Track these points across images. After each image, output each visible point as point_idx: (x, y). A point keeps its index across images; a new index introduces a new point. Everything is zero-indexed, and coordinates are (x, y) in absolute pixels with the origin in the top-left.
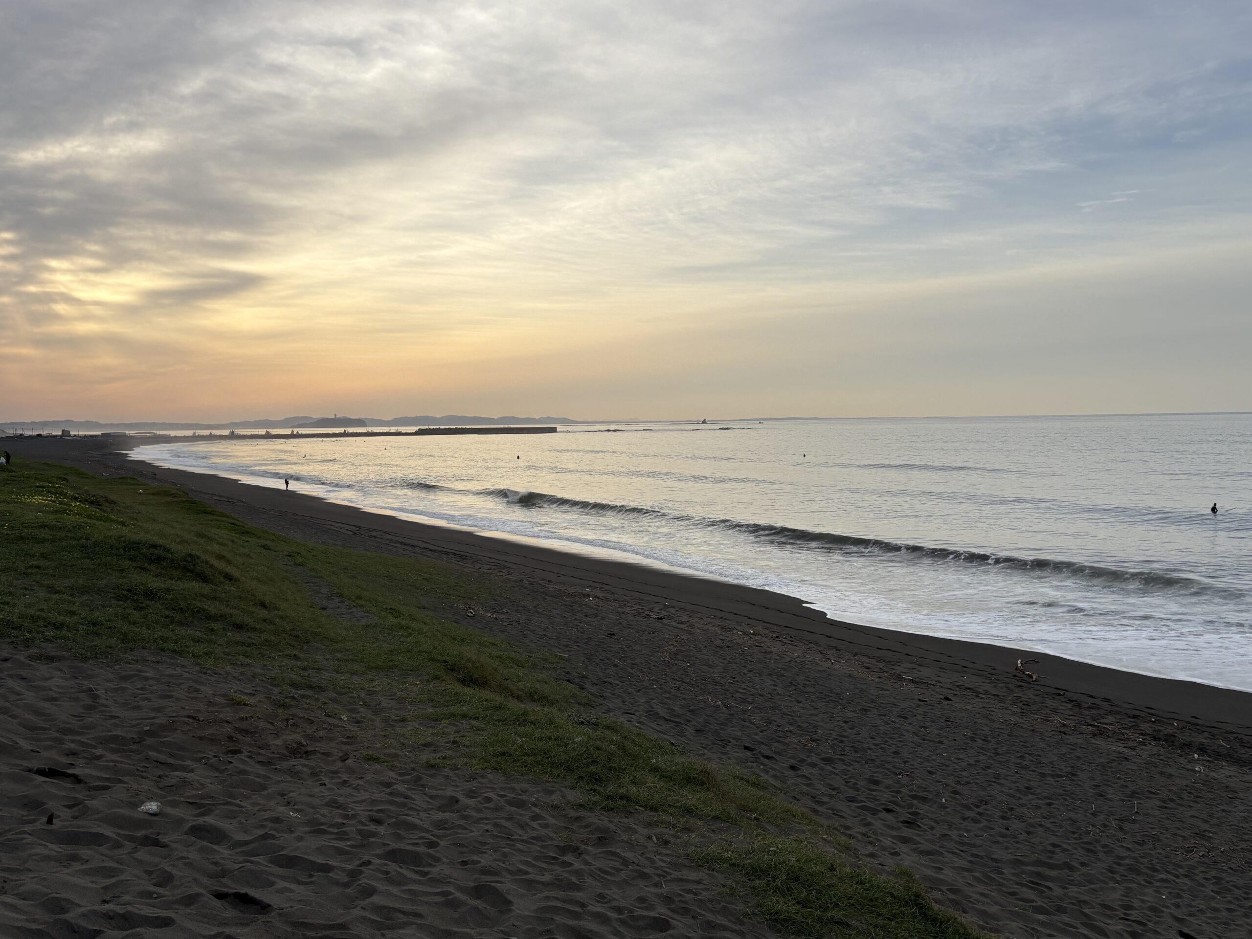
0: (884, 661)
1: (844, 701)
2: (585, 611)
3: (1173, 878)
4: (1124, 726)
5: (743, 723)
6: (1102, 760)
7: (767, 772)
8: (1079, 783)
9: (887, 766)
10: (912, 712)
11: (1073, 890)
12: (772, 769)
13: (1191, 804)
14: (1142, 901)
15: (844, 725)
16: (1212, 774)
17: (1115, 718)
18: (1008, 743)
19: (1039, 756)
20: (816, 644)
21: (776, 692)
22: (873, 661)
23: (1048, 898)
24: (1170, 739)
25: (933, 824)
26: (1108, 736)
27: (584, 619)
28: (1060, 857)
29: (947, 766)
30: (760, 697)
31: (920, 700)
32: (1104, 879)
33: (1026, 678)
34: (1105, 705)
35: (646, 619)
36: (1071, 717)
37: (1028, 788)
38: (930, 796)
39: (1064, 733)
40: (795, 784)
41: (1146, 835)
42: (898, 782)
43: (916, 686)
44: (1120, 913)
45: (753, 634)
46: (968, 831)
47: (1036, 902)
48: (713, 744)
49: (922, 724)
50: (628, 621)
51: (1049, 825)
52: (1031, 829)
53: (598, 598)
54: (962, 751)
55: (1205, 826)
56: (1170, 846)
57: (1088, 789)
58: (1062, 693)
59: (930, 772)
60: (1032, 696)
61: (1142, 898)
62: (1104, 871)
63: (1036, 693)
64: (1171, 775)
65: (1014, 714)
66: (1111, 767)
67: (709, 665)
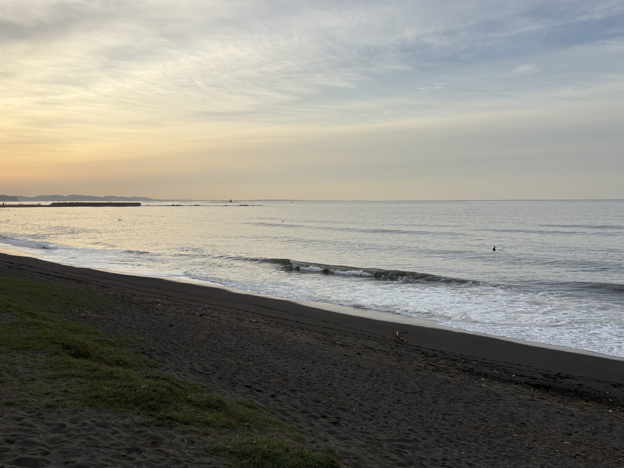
0: (327, 334)
1: (304, 357)
2: (155, 312)
3: (468, 443)
4: (449, 365)
5: (245, 372)
6: (437, 383)
7: (258, 399)
8: (425, 396)
9: (325, 392)
10: (340, 362)
11: (418, 453)
12: (261, 397)
13: (479, 404)
14: (452, 456)
15: (302, 370)
16: (490, 388)
17: (445, 361)
18: (390, 377)
19: (405, 383)
20: (290, 326)
21: (266, 354)
22: (321, 335)
23: (405, 458)
24: (471, 371)
25: (348, 423)
26: (441, 371)
27: (155, 317)
28: (413, 436)
29: (357, 391)
30: (257, 357)
31: (344, 355)
32: (433, 446)
33: (400, 342)
34: (441, 354)
35: (192, 316)
36: (422, 362)
37: (399, 401)
38: (347, 408)
39: (419, 370)
40: (274, 405)
41: (457, 422)
42: (330, 401)
43: (343, 347)
44: (441, 463)
45: (256, 322)
46: (365, 426)
47: (398, 460)
48: (228, 385)
49: (345, 368)
50: (182, 317)
51: (408, 420)
52: (399, 422)
53: (164, 304)
54: (365, 382)
55: (485, 415)
56: (468, 426)
57: (429, 399)
58: (418, 349)
59: (348, 395)
60: (404, 351)
61: (452, 454)
62: (434, 442)
63: (405, 349)
64: (470, 390)
65: (393, 361)
66: (441, 387)
67: (228, 341)
